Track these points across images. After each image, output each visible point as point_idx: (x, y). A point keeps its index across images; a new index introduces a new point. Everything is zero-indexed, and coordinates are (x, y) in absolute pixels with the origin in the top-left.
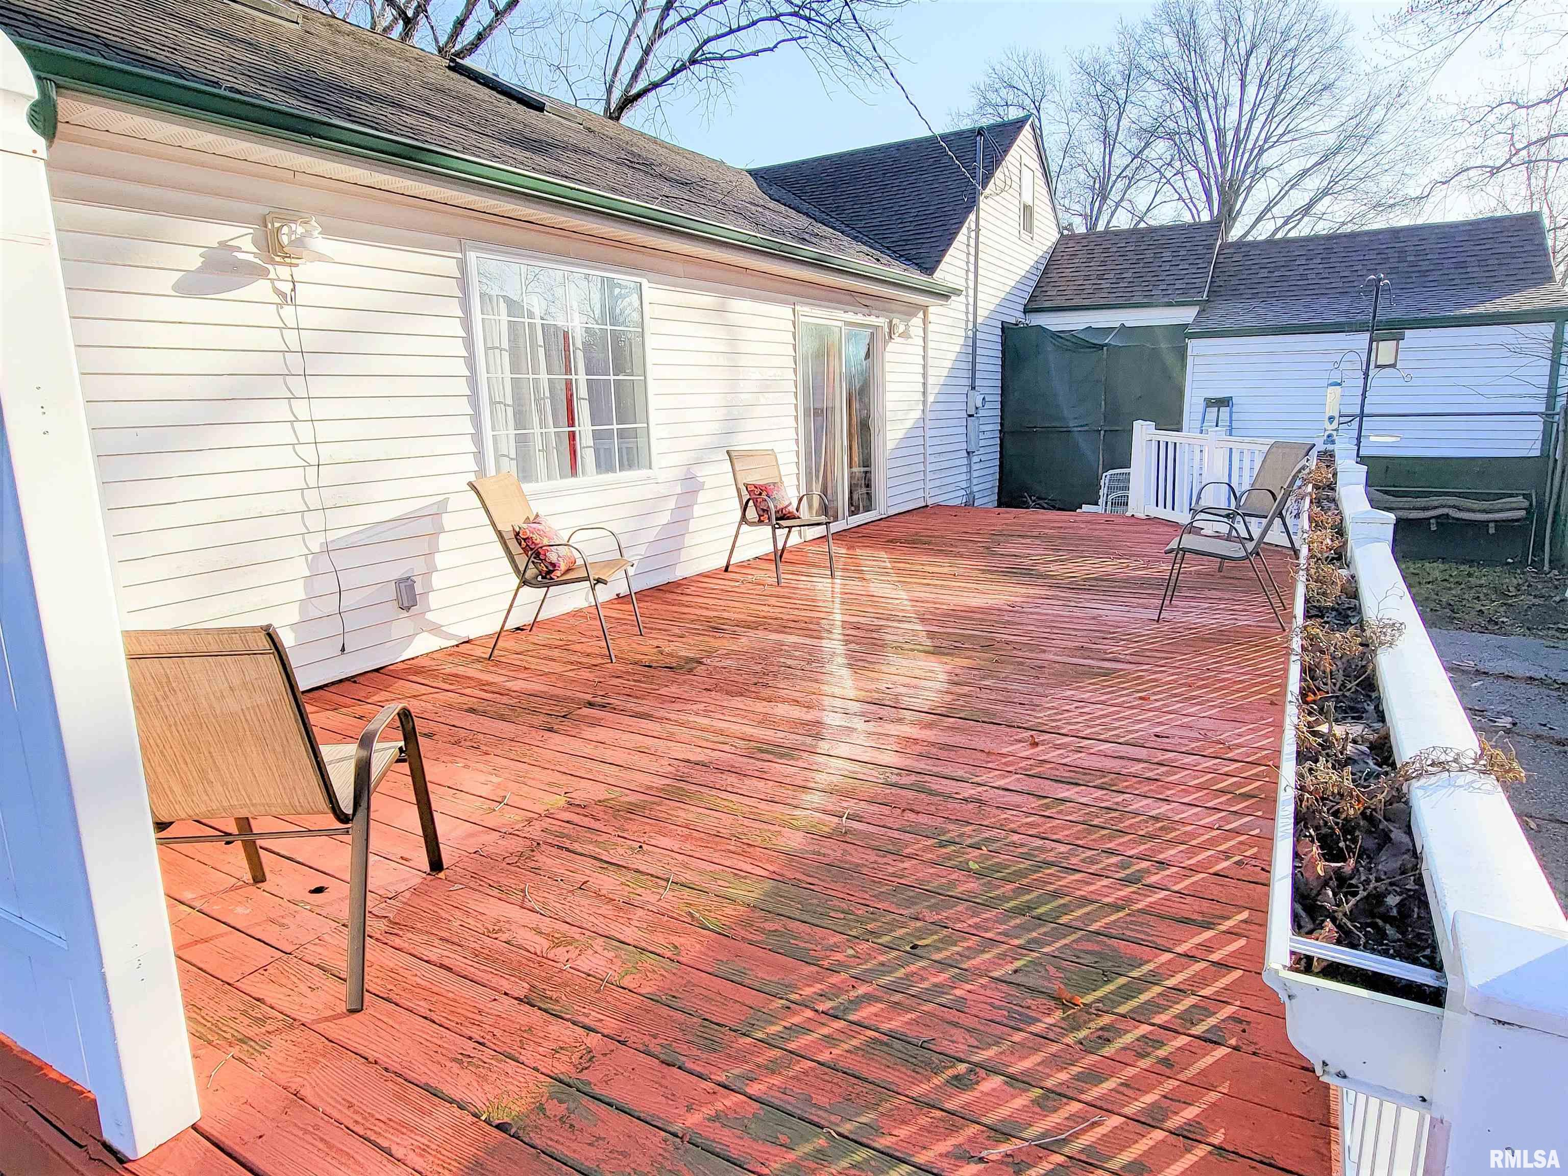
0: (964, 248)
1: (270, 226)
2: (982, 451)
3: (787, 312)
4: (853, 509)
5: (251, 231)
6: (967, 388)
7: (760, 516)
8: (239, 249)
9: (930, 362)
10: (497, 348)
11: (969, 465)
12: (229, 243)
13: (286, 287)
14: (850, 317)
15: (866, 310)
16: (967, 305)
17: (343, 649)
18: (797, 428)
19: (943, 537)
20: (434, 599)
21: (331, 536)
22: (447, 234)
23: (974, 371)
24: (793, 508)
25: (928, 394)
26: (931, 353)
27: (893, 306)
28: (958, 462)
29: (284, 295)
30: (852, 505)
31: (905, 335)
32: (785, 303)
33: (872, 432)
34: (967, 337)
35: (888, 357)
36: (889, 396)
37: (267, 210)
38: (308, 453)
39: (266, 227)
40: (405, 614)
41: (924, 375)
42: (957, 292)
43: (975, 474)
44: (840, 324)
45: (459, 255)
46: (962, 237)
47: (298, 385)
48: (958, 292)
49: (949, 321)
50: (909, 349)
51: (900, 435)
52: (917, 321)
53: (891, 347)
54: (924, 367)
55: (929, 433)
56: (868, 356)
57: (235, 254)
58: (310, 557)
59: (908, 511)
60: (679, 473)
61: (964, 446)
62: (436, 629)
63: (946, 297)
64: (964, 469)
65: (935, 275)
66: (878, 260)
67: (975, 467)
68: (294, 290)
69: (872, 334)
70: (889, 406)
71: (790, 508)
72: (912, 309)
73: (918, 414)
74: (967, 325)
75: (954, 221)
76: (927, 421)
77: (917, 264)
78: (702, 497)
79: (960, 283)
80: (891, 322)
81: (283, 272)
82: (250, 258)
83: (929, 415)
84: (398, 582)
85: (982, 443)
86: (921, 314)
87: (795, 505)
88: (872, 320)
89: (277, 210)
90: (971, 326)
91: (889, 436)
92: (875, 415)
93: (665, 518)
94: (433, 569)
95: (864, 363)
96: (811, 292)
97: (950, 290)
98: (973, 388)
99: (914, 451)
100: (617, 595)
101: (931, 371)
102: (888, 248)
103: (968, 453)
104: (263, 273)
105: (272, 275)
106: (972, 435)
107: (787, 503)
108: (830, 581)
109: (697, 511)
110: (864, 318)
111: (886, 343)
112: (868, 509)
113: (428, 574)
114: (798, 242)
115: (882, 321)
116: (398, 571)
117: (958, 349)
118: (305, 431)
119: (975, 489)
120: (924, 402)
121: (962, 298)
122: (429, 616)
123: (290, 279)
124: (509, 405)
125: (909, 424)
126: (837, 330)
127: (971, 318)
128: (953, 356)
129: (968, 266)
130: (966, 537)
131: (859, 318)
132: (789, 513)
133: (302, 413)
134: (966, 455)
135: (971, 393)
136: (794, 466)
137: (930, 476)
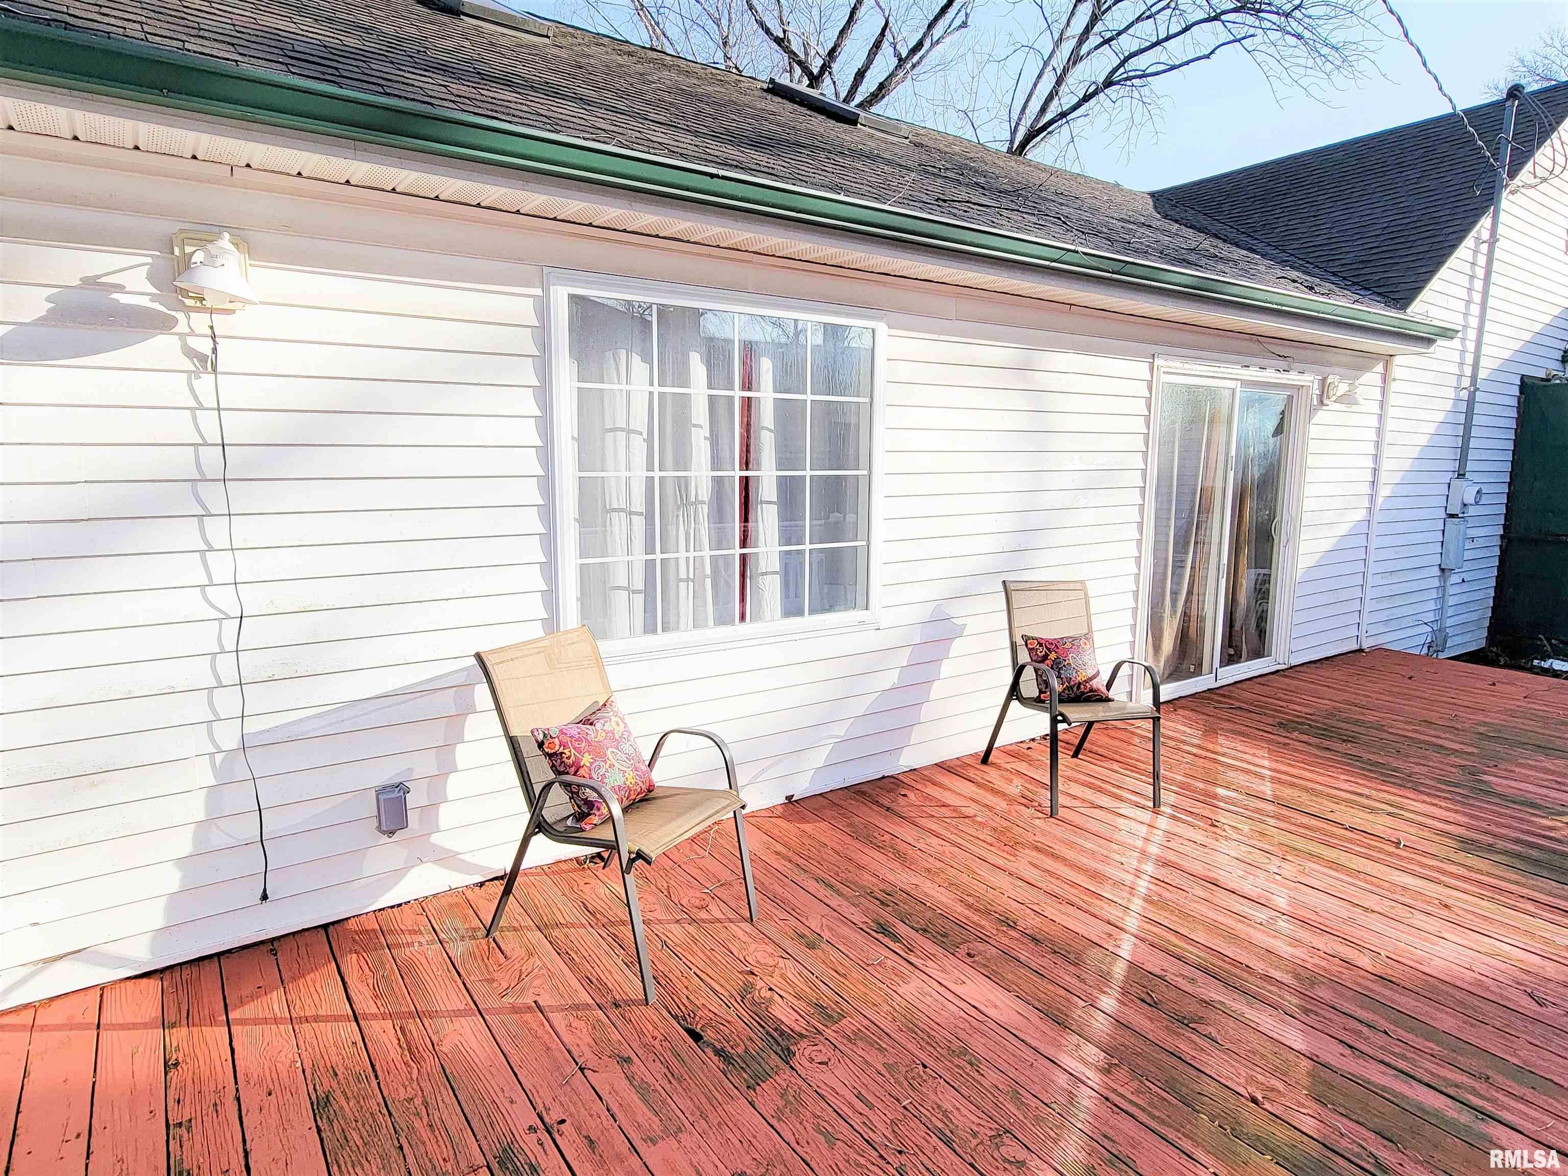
0: (1467, 268)
1: (177, 251)
2: (1467, 566)
3: (1141, 368)
4: (1232, 652)
5: (149, 260)
6: (1450, 475)
7: (1041, 692)
8: (120, 288)
9: (1388, 438)
10: (622, 430)
11: (1443, 588)
12: (102, 280)
13: (205, 347)
14: (1253, 374)
15: (1283, 364)
16: (1463, 352)
17: (265, 897)
18: (1139, 542)
19: (1381, 728)
20: (446, 815)
21: (252, 726)
22: (519, 260)
23: (1464, 450)
24: (1100, 683)
25: (1380, 486)
26: (1390, 424)
27: (1330, 356)
28: (1424, 585)
29: (203, 358)
30: (1230, 646)
31: (1348, 399)
32: (1134, 355)
33: (1276, 541)
34: (1458, 400)
35: (1314, 431)
36: (1309, 490)
37: (176, 227)
38: (225, 598)
39: (173, 253)
40: (385, 839)
41: (1376, 458)
42: (1447, 333)
43: (1452, 601)
44: (1232, 384)
45: (538, 292)
46: (1464, 251)
47: (213, 496)
48: (1449, 334)
49: (1429, 377)
50: (1354, 419)
51: (1327, 545)
52: (1372, 377)
53: (1321, 416)
54: (1378, 445)
55: (1375, 542)
56: (1279, 430)
57: (115, 296)
58: (219, 758)
59: (1327, 659)
60: (922, 613)
61: (1437, 560)
62: (447, 859)
63: (1429, 341)
64: (1434, 594)
65: (1409, 310)
66: (1311, 288)
67: (1451, 590)
68: (215, 351)
69: (1290, 398)
70: (1309, 504)
71: (1095, 684)
72: (1366, 358)
73: (1361, 514)
74: (1459, 381)
75: (1451, 230)
76: (1374, 525)
77: (1379, 294)
78: (957, 647)
79: (1453, 320)
80: (1324, 380)
81: (200, 322)
82: (145, 302)
83: (1378, 517)
84: (381, 791)
85: (1468, 555)
86: (1380, 368)
87: (1105, 677)
88: (1293, 378)
89: (198, 227)
90: (1466, 383)
91: (1303, 548)
92: (1285, 516)
93: (891, 678)
94: (448, 768)
95: (1272, 441)
96: (1188, 337)
97: (1433, 330)
98: (1461, 476)
99: (1347, 569)
100: (789, 798)
101: (1387, 451)
102: (1334, 274)
103: (1442, 570)
104: (165, 324)
105: (182, 327)
106: (1452, 547)
107: (1090, 673)
108: (1146, 816)
109: (947, 668)
110: (1278, 375)
111: (1312, 411)
112: (1258, 653)
113: (440, 778)
114: (1168, 263)
115: (1309, 380)
116: (385, 774)
117: (1440, 417)
118: (221, 567)
119: (1449, 622)
120: (1372, 498)
121: (1456, 343)
122: (435, 839)
123: (209, 332)
124: (637, 514)
125: (1343, 530)
126: (1227, 393)
127: (1468, 371)
128: (1431, 428)
129: (1469, 295)
130: (1428, 735)
131: (1270, 375)
132: (1091, 690)
133: (219, 538)
134: (1439, 573)
135: (1456, 483)
136: (1130, 596)
137: (1369, 606)
